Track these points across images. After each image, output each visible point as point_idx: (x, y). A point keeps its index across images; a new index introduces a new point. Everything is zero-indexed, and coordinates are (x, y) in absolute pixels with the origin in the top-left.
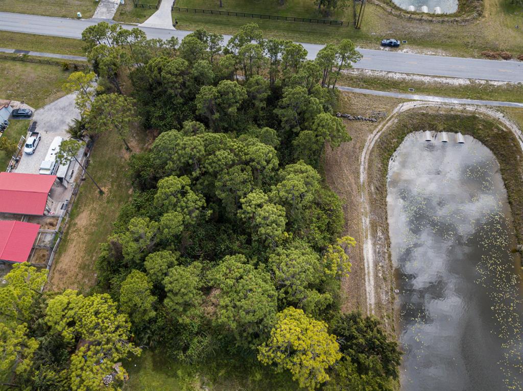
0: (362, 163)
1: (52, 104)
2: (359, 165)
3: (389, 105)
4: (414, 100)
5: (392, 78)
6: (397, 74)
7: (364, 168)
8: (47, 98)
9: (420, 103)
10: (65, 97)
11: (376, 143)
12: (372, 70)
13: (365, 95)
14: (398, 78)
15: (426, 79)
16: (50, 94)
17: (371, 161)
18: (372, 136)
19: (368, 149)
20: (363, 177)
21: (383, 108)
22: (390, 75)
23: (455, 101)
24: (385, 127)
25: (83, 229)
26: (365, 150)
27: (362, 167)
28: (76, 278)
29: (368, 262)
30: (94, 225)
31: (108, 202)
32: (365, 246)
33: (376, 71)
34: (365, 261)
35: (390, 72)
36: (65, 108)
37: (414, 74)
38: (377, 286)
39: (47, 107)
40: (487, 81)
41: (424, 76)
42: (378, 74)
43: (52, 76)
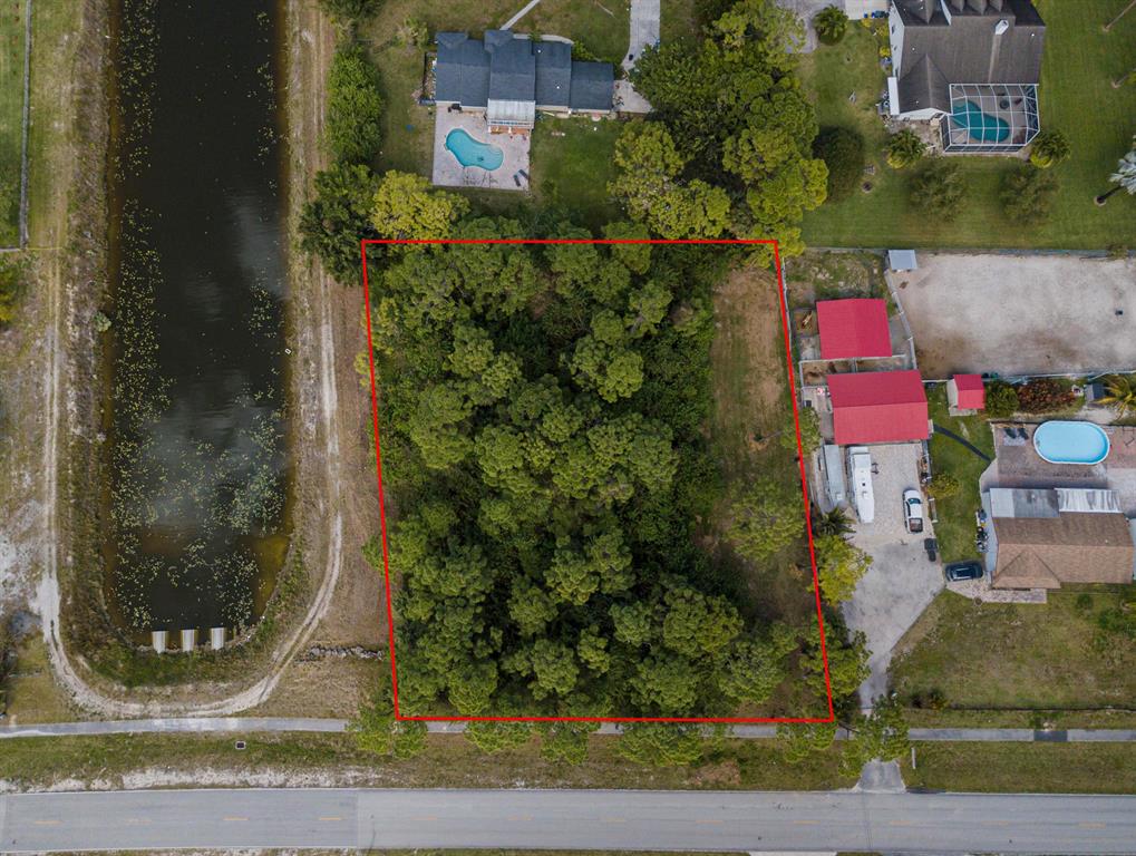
0: (338, 554)
1: (922, 607)
2: (343, 549)
3: (286, 695)
4: (237, 715)
5: (277, 770)
6: (266, 782)
7: (334, 544)
8: (939, 619)
9: (226, 708)
10: (906, 627)
11: (314, 600)
12: (317, 786)
13: (333, 716)
14: (265, 772)
15: (209, 776)
16: (938, 630)
17: (324, 560)
18: (320, 616)
19: (328, 585)
20: (337, 527)
21: (297, 684)
22: (281, 778)
23: (159, 724)
24: (295, 638)
25: (764, 375)
26: (333, 582)
27: (339, 545)
28: (744, 303)
29: (331, 383)
30: (750, 384)
31: (743, 425)
32: (335, 407)
33: (310, 786)
34: (334, 384)
35: (281, 786)
36: (895, 602)
37: (233, 786)
38: (317, 349)
39: (928, 598)
40: (88, 789)
41: (213, 786)
42: (305, 777)
43: (956, 677)
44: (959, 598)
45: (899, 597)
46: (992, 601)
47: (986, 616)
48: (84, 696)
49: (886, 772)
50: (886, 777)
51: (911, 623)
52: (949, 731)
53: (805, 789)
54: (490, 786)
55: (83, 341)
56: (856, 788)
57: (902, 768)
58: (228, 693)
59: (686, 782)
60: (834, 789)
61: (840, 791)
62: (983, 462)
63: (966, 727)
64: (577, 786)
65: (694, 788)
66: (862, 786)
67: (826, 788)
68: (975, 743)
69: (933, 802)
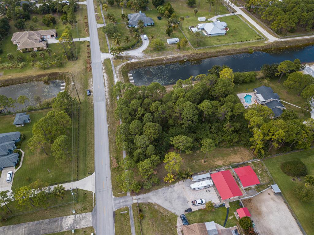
1: (170, 210)
5: (108, 91)
6: (106, 89)
8: (167, 216)
10: (163, 206)
12: (106, 96)
15: (106, 83)
16: (164, 216)
23: (115, 76)
25: (223, 161)
28: (241, 154)
30: (219, 158)
31: (207, 158)
35: (105, 91)
36: (169, 202)
37: (105, 85)
39: (173, 211)
40: (103, 70)
41: (105, 83)
42: (107, 94)
43: (150, 223)
44: (176, 221)
45: (171, 202)
46: (178, 232)
47: (172, 230)
48: (119, 67)
49: (119, 204)
50: (117, 205)
52: (133, 223)
53: (112, 183)
55: (181, 57)
56: (113, 197)
57: (121, 209)
59: (111, 156)
60: (113, 191)
61: (112, 192)
63: (135, 228)
64: (109, 135)
65: (110, 158)
66: (114, 198)
67: (113, 189)
68: (131, 232)
69: (111, 219)
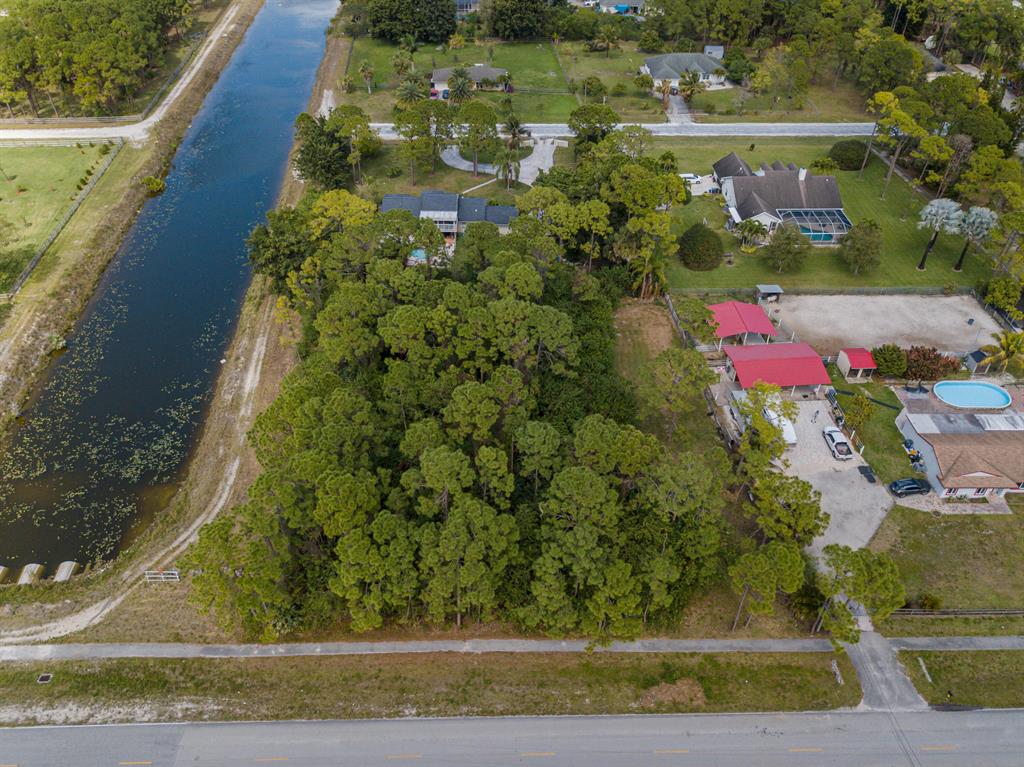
0: (228, 488)
1: (877, 521)
2: (235, 484)
3: (126, 616)
4: (54, 641)
5: (83, 704)
6: (61, 719)
7: (226, 480)
8: (900, 531)
9: (44, 634)
11: (190, 525)
12: (131, 720)
13: (178, 639)
14: (64, 707)
16: (902, 541)
17: (211, 493)
18: (191, 540)
19: (209, 513)
20: (235, 466)
21: (142, 604)
22: (84, 713)
24: (156, 559)
26: (217, 510)
27: (231, 481)
28: (639, 323)
29: (256, 371)
32: (256, 385)
33: (121, 721)
34: (258, 372)
35: (81, 722)
37: (14, 724)
38: (249, 351)
39: (881, 514)
42: (119, 711)
43: (942, 584)
44: (914, 512)
45: (847, 514)
46: (951, 512)
47: (951, 526)
49: (895, 685)
50: (898, 692)
51: (871, 536)
52: (958, 639)
53: (794, 709)
54: (369, 715)
55: (33, 349)
56: (862, 707)
57: (914, 680)
58: (53, 617)
59: (634, 705)
60: (833, 708)
61: (841, 710)
62: (893, 411)
63: (976, 634)
64: (488, 712)
65: (644, 710)
66: (869, 702)
67: (823, 707)
68: (996, 652)
69: (971, 721)
